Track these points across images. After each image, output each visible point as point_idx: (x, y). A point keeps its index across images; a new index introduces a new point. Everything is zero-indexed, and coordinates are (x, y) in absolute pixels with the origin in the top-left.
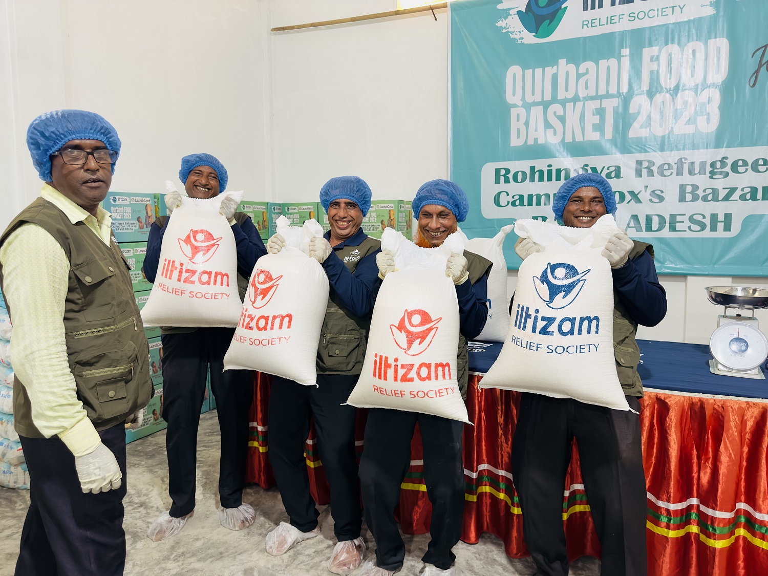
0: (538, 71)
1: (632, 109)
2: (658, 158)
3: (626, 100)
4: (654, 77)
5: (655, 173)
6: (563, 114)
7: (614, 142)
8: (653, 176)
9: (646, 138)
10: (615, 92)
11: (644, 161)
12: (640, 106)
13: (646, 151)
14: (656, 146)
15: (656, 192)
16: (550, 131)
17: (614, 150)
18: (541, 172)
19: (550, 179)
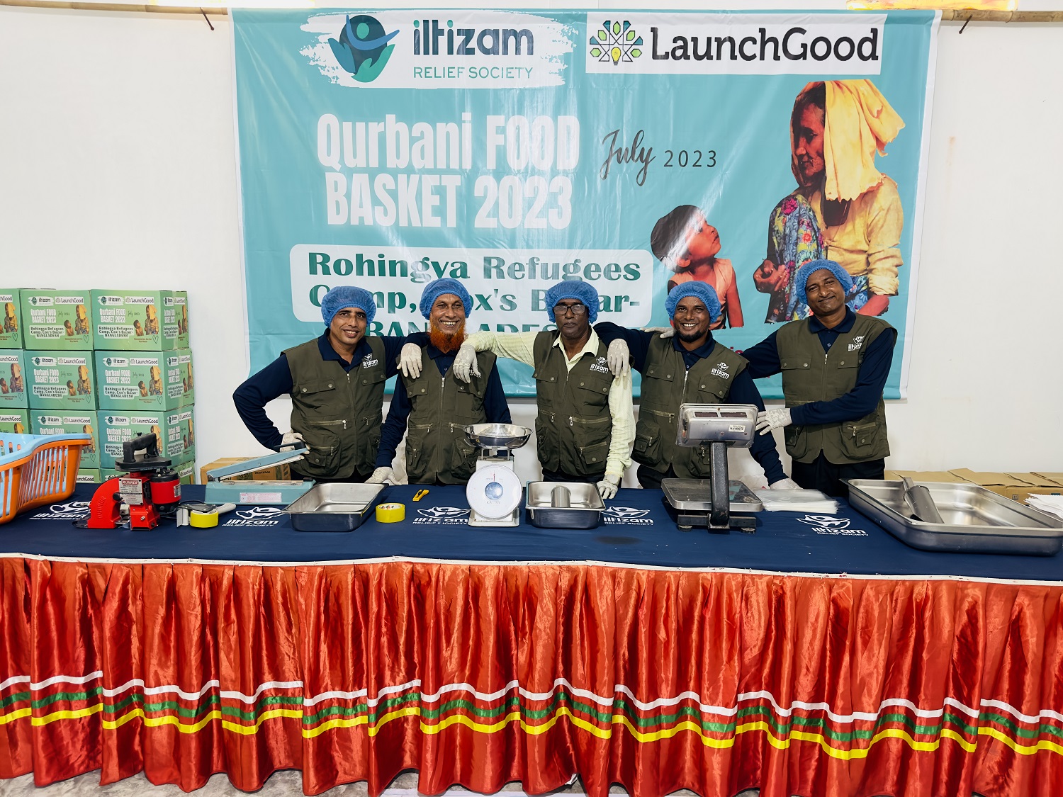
0: (360, 126)
1: (478, 192)
2: (509, 256)
3: (470, 178)
4: (501, 153)
5: (506, 275)
6: (394, 188)
7: (457, 231)
8: (504, 278)
9: (494, 229)
10: (457, 167)
11: (493, 258)
12: (486, 188)
13: (495, 247)
14: (506, 240)
15: (507, 297)
16: (379, 210)
17: (458, 241)
18: (371, 263)
19: (382, 273)
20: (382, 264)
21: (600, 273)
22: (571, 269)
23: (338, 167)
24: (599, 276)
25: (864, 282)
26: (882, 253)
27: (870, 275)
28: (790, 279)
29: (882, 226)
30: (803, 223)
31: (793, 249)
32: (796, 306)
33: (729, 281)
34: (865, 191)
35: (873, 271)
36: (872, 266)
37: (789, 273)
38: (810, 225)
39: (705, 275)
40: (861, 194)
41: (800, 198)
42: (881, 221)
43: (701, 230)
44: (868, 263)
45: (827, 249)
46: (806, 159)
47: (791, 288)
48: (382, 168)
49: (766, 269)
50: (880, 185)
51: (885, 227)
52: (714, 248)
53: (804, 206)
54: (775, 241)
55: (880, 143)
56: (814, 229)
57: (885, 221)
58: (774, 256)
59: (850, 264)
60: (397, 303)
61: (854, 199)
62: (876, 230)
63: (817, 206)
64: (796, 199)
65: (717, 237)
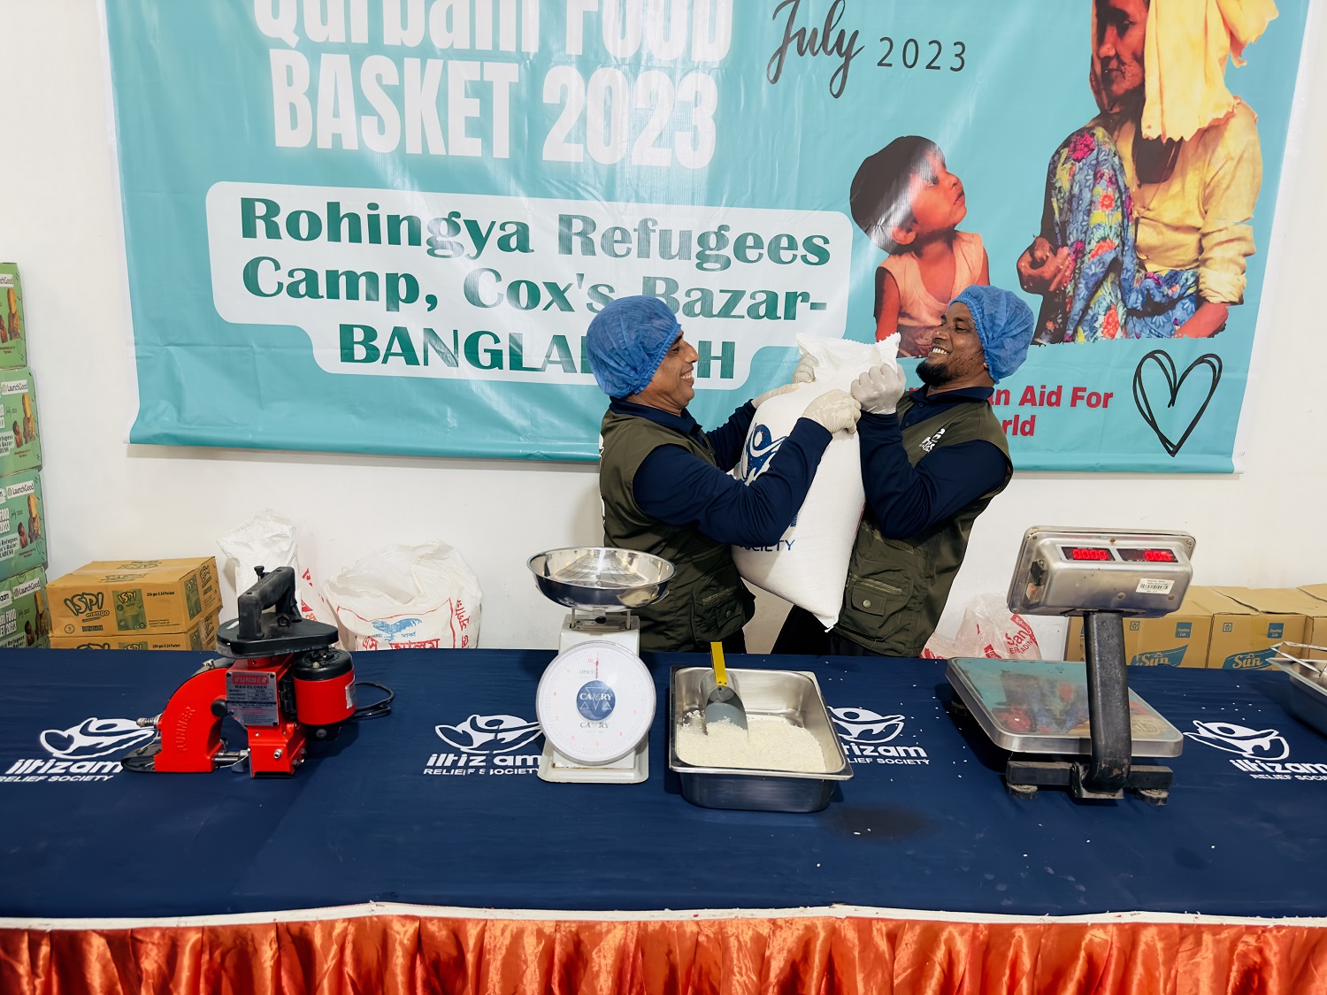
1: (549, 96)
2: (605, 215)
3: (536, 71)
4: (593, 27)
5: (598, 248)
6: (397, 83)
7: (512, 165)
8: (594, 254)
9: (578, 164)
10: (512, 48)
11: (576, 217)
12: (564, 90)
13: (579, 197)
14: (598, 186)
15: (600, 289)
16: (369, 122)
17: (513, 184)
18: (354, 219)
19: (375, 238)
20: (374, 221)
21: (761, 251)
22: (713, 241)
23: (293, 40)
24: (761, 255)
25: (1192, 280)
26: (1224, 232)
27: (1202, 270)
28: (1077, 272)
29: (1228, 187)
30: (1101, 177)
31: (1084, 220)
32: (1082, 317)
33: (978, 272)
34: (1205, 125)
35: (1208, 263)
36: (1206, 255)
37: (1075, 260)
38: (1114, 180)
39: (938, 259)
40: (1199, 130)
41: (1100, 132)
42: (1228, 178)
43: (936, 181)
44: (1201, 250)
45: (1137, 222)
46: (1114, 64)
47: (1076, 287)
48: (375, 45)
49: (1039, 254)
50: (1230, 116)
51: (1233, 188)
52: (955, 213)
53: (1106, 148)
54: (1055, 205)
55: (1236, 44)
56: (1119, 187)
57: (1233, 178)
58: (1053, 231)
59: (1173, 249)
60: (403, 293)
61: (1187, 139)
62: (1218, 193)
63: (1126, 149)
64: (1093, 135)
65: (962, 194)
